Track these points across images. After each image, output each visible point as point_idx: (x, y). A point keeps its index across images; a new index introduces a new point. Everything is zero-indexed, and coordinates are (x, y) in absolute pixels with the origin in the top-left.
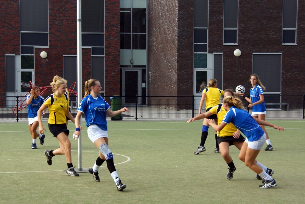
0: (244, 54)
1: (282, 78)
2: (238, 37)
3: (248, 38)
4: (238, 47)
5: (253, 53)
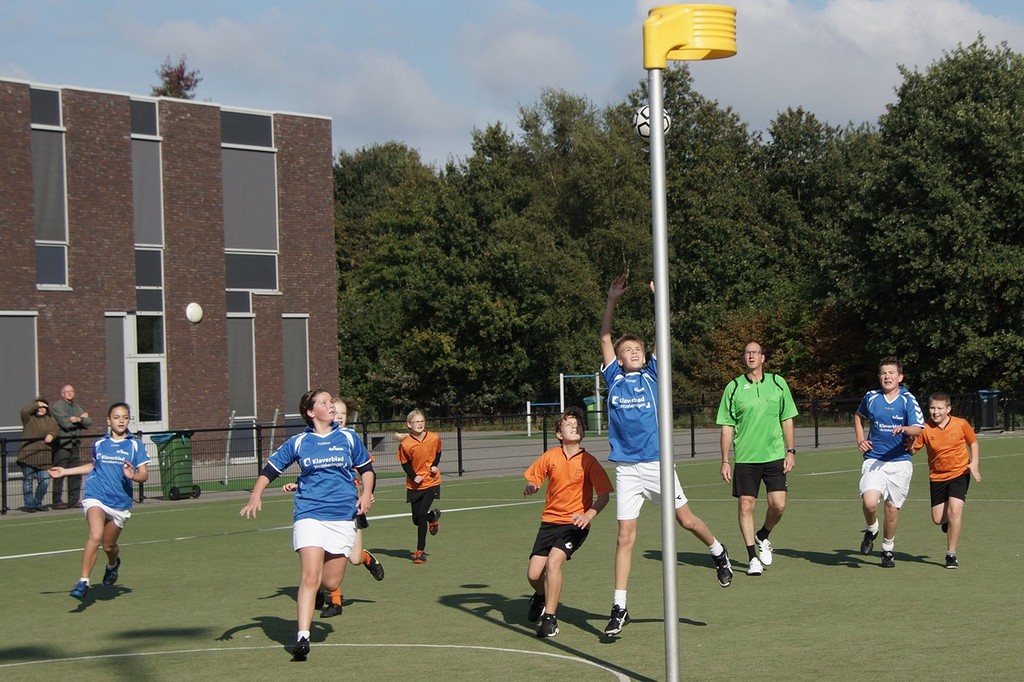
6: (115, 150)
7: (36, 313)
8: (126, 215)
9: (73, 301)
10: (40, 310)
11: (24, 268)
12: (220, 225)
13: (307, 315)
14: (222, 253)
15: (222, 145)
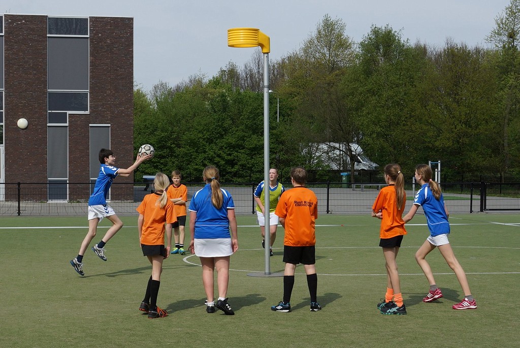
12: (44, 78)
13: (109, 125)
14: (45, 93)
15: (48, 35)
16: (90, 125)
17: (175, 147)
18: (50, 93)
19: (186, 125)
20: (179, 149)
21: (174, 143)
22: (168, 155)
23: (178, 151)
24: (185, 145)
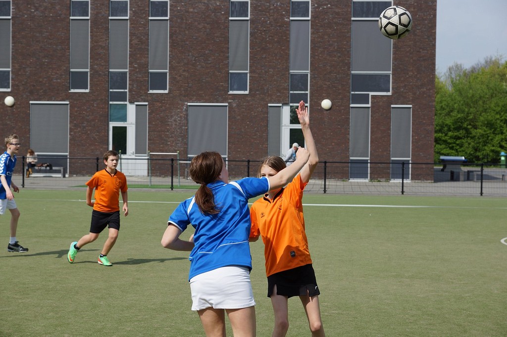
0: (19, 103)
1: (70, 134)
2: (12, 80)
3: (23, 83)
4: (10, 94)
5: (31, 102)
6: (279, 26)
7: (227, 104)
8: (286, 57)
9: (249, 99)
10: (229, 103)
11: (221, 84)
12: (348, 60)
13: (411, 106)
14: (348, 75)
15: (353, 19)
16: (392, 106)
17: (471, 128)
18: (354, 75)
19: (483, 106)
20: (475, 130)
21: (470, 125)
22: (464, 136)
23: (474, 132)
24: (481, 126)
